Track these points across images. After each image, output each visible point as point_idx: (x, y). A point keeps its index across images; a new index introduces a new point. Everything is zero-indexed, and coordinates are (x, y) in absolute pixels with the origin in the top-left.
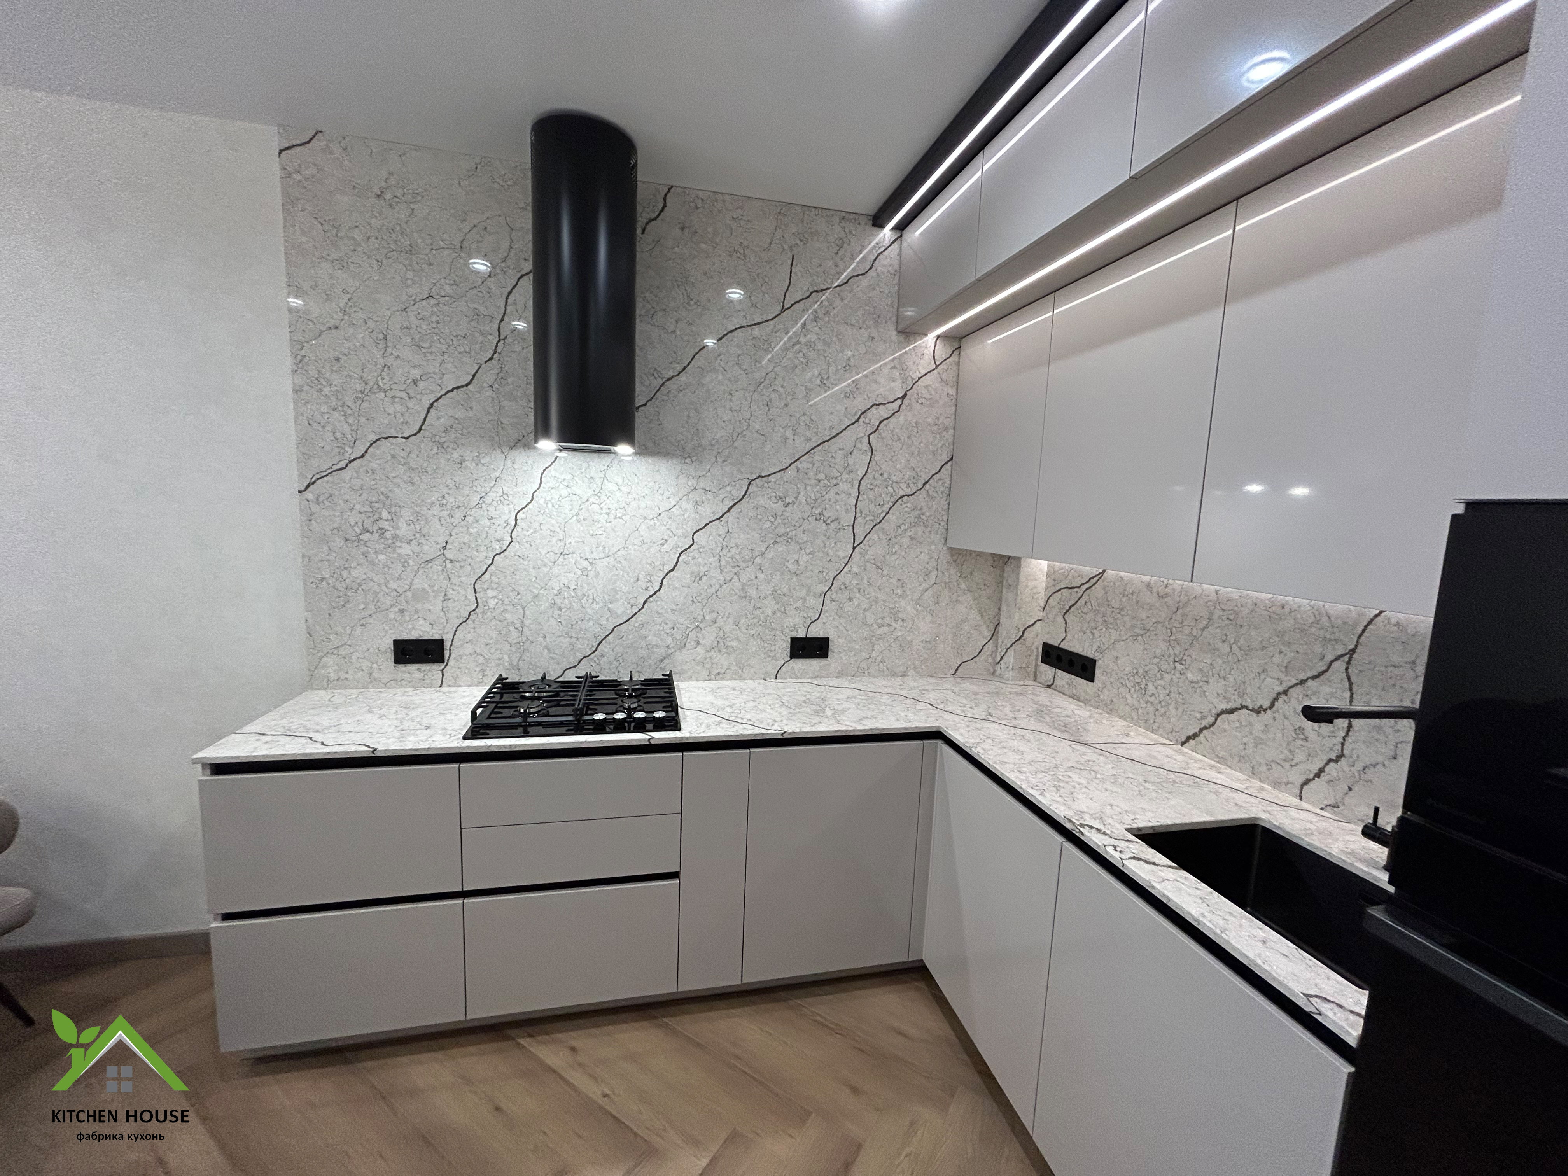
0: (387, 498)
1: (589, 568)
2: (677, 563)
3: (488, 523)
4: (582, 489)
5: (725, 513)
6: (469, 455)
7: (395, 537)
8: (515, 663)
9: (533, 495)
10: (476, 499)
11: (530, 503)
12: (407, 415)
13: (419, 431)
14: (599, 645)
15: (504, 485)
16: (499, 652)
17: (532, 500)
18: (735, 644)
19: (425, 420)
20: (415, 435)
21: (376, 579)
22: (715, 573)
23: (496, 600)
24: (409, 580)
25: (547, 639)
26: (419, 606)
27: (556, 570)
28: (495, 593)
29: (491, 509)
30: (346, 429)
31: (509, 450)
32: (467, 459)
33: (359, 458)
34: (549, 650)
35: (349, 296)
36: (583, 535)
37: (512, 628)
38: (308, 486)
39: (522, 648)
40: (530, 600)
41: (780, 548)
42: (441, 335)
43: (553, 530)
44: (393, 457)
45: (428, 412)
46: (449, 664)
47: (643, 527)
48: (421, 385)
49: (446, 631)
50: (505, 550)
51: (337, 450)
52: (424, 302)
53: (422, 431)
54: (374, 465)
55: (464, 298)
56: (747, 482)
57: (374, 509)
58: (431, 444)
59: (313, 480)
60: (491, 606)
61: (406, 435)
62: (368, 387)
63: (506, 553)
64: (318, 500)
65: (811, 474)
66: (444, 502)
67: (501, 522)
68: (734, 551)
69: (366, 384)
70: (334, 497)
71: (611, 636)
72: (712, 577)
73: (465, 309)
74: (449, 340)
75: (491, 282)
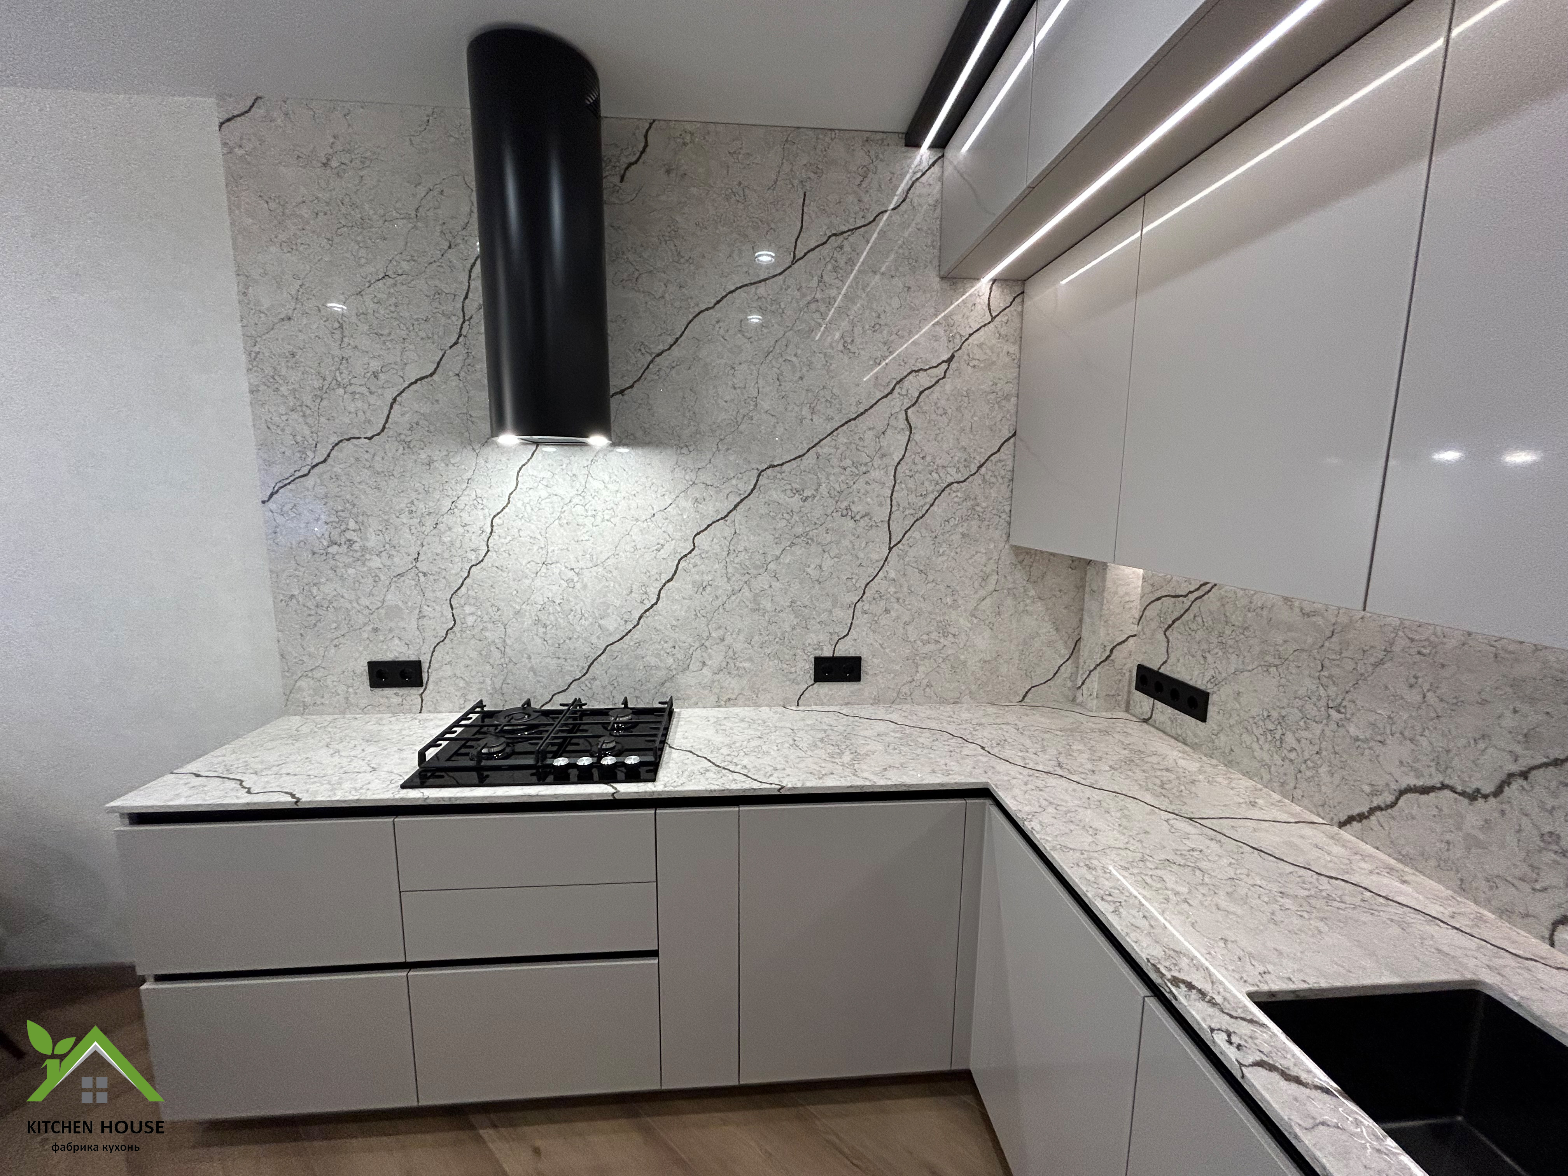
0: (354, 505)
1: (576, 579)
2: (675, 572)
3: (461, 530)
4: (563, 488)
5: (731, 511)
6: (437, 455)
7: (364, 549)
8: (498, 686)
9: (509, 497)
10: (447, 504)
11: (506, 506)
12: (369, 412)
13: (383, 430)
14: (589, 666)
15: (477, 488)
16: (480, 674)
17: (508, 503)
18: (747, 665)
19: (388, 417)
20: (378, 434)
21: (346, 595)
22: (721, 582)
23: (475, 617)
24: (382, 596)
25: (532, 660)
26: (393, 625)
27: (538, 583)
28: (473, 609)
29: (464, 515)
30: (307, 431)
31: (480, 447)
32: (435, 458)
33: (321, 463)
34: (535, 673)
35: (300, 282)
36: (567, 541)
37: (493, 648)
38: (272, 495)
39: (505, 671)
40: (512, 616)
41: (798, 551)
42: (401, 319)
43: (533, 536)
44: (357, 459)
45: (391, 407)
46: (428, 688)
47: (635, 530)
48: (382, 377)
49: (422, 652)
50: (482, 561)
51: (298, 455)
52: (380, 284)
53: (386, 431)
54: (337, 469)
55: (423, 275)
56: (756, 473)
57: (341, 518)
58: (396, 443)
59: (276, 489)
60: (470, 624)
61: (369, 435)
62: (326, 383)
63: (482, 564)
64: (282, 510)
65: (835, 461)
66: (414, 508)
67: (475, 528)
68: (743, 556)
69: (324, 379)
70: (298, 507)
71: (603, 656)
72: (717, 587)
73: (426, 287)
74: (409, 324)
75: (451, 255)
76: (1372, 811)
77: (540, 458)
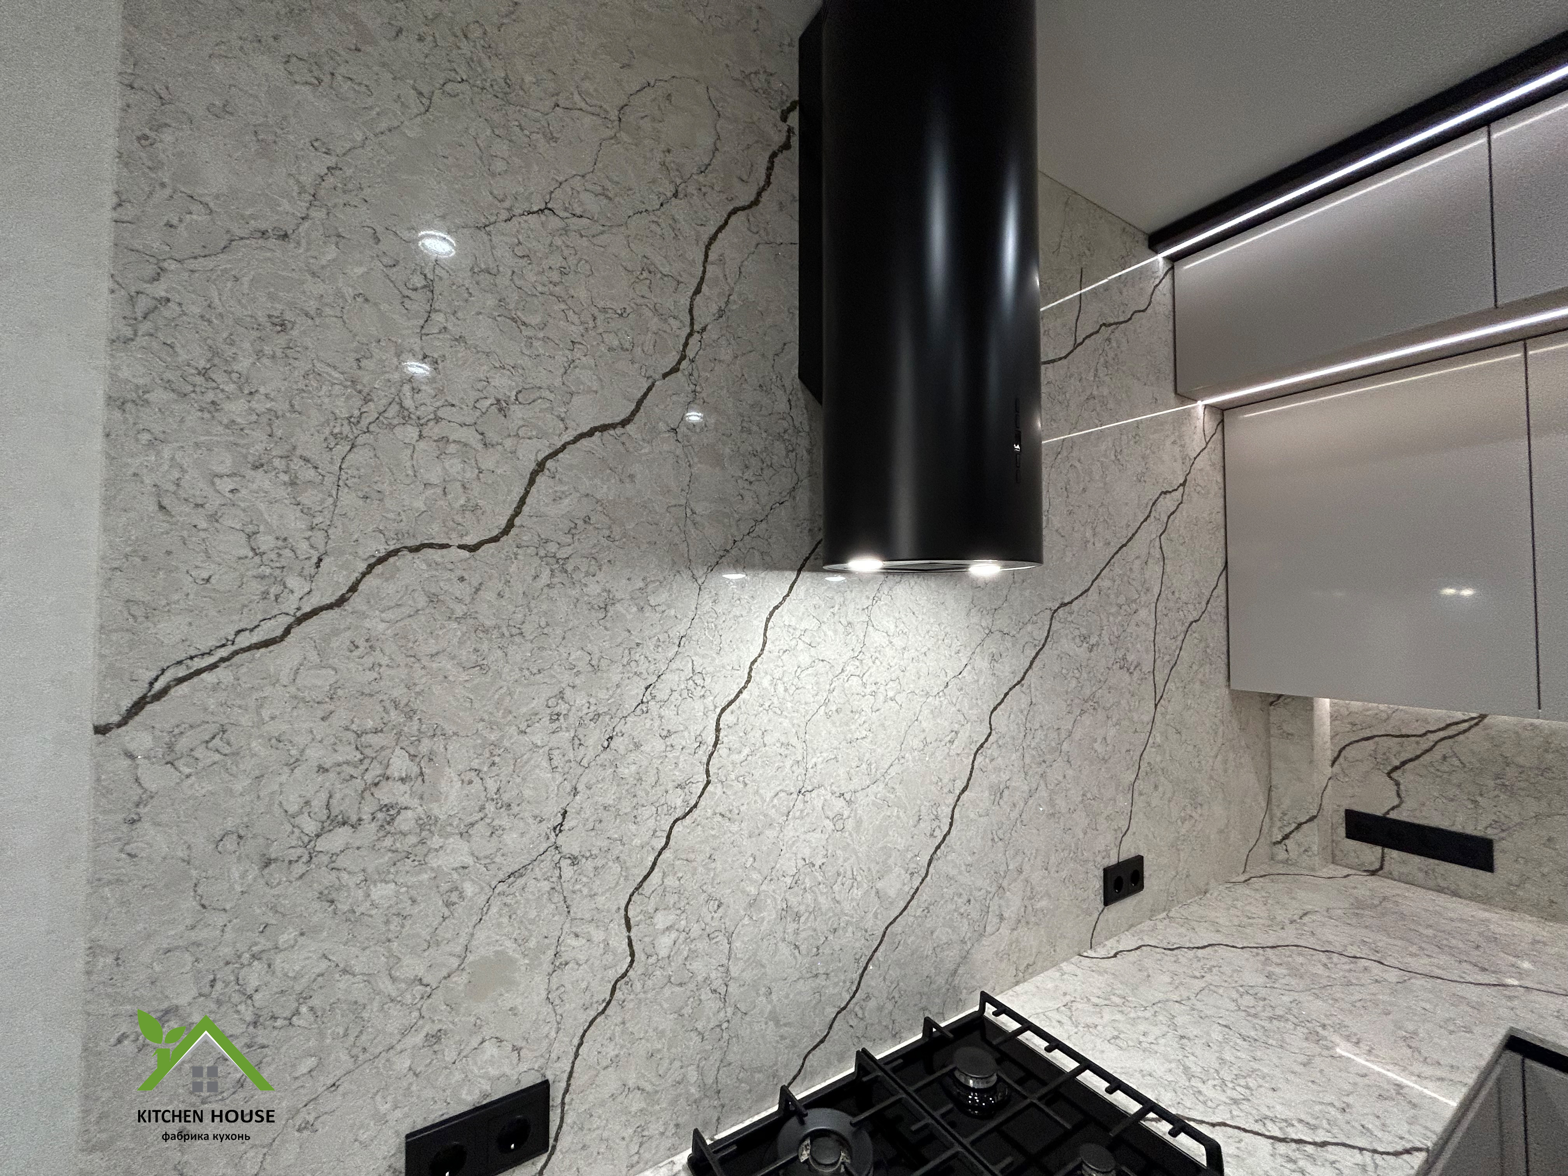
0: (410, 714)
1: (846, 814)
2: (971, 772)
3: (659, 745)
4: (835, 649)
5: (1027, 670)
6: (621, 589)
7: (427, 824)
8: (710, 1081)
9: (751, 669)
10: (635, 690)
11: (744, 687)
12: (476, 489)
13: (506, 531)
14: (862, 976)
15: (696, 654)
16: (677, 1064)
17: (748, 682)
18: (1044, 903)
19: (522, 501)
20: (495, 539)
21: (357, 965)
22: (1018, 782)
23: (674, 935)
24: (462, 940)
25: (774, 997)
26: (483, 1008)
27: (789, 833)
28: (671, 918)
29: (668, 712)
30: (295, 523)
31: (706, 573)
32: (618, 596)
33: (330, 607)
34: (777, 1023)
35: (331, 161)
36: (836, 743)
37: (705, 994)
38: (138, 706)
39: (725, 1035)
40: (742, 913)
41: (1087, 720)
42: (569, 302)
43: (786, 742)
44: (433, 599)
45: (532, 482)
46: (558, 1148)
47: (926, 712)
48: (517, 412)
49: (554, 1056)
50: (695, 806)
51: (257, 587)
52: (532, 218)
53: (513, 532)
54: (376, 625)
55: (623, 229)
56: (1048, 614)
57: (368, 752)
58: (535, 561)
59: (158, 686)
60: (663, 953)
61: (470, 540)
62: (372, 409)
63: (696, 812)
64: (170, 747)
65: (1112, 597)
66: (563, 708)
67: (686, 739)
68: (1040, 734)
69: (367, 400)
70: (230, 735)
71: (881, 949)
72: (1016, 789)
73: (624, 253)
74: (586, 316)
75: (677, 208)
77: (802, 595)
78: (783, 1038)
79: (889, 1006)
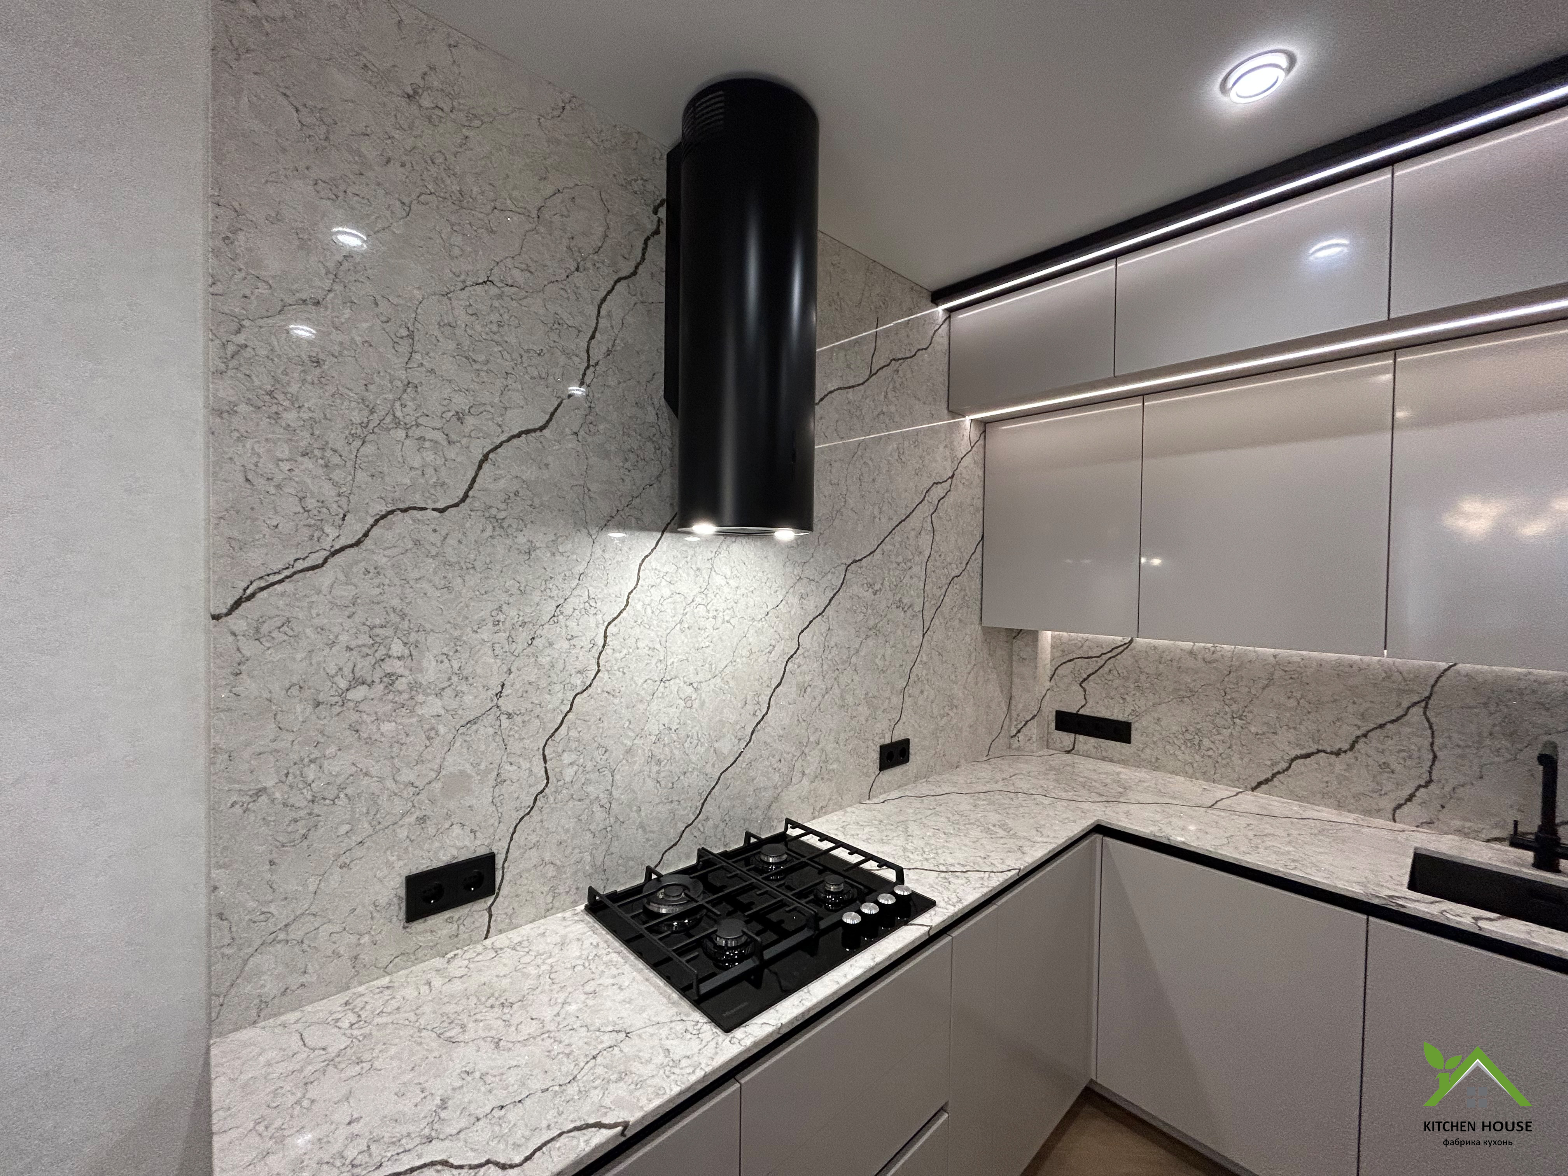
0: (403, 616)
1: (694, 696)
2: (784, 674)
3: (566, 645)
4: (687, 586)
5: (827, 606)
6: (540, 540)
7: (415, 687)
8: (598, 863)
9: (628, 597)
10: (550, 607)
11: (624, 609)
12: (443, 472)
13: (463, 500)
14: (703, 805)
15: (591, 585)
16: (577, 851)
17: (627, 605)
18: (835, 766)
19: (474, 480)
20: (456, 505)
21: (373, 771)
22: (818, 682)
23: (575, 768)
24: (438, 761)
25: (643, 814)
26: (452, 805)
27: (654, 707)
28: (574, 757)
29: (572, 624)
30: (329, 492)
31: (598, 532)
32: (538, 545)
33: (351, 546)
34: (644, 830)
36: (687, 649)
37: (596, 808)
38: (237, 604)
39: (609, 836)
40: (622, 757)
41: (871, 642)
42: (504, 345)
43: (652, 647)
44: (417, 543)
45: (480, 467)
46: (501, 894)
47: (751, 631)
48: (470, 421)
49: (497, 837)
50: (590, 685)
51: (307, 532)
52: (479, 288)
53: (468, 500)
54: (381, 559)
55: (541, 294)
56: (844, 567)
57: (378, 639)
58: (483, 520)
59: (249, 592)
60: (568, 779)
61: (440, 505)
62: (375, 418)
63: (590, 690)
64: (257, 630)
65: (893, 558)
66: (501, 617)
67: (585, 642)
68: (835, 651)
69: (372, 412)
70: (294, 624)
71: (717, 788)
72: (816, 686)
73: (542, 311)
74: (516, 355)
75: (579, 279)
76: (1274, 776)
77: (665, 548)
78: (648, 840)
79: (722, 826)
